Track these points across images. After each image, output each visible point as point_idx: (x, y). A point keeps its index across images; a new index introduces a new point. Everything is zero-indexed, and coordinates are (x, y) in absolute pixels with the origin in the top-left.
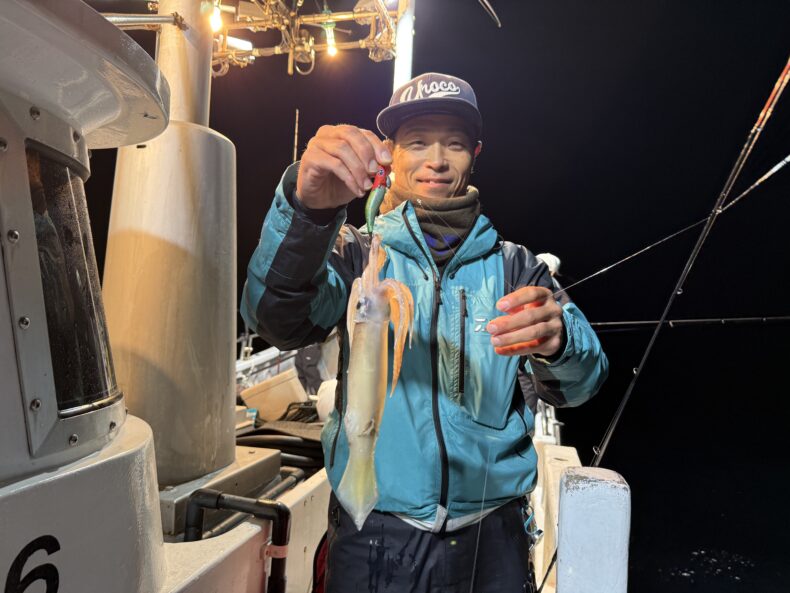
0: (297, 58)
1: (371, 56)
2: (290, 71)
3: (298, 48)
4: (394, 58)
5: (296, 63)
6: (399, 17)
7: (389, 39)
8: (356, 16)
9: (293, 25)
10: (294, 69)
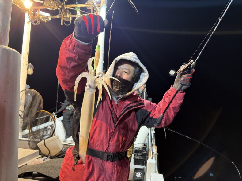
2: (62, 24)
3: (65, 16)
5: (64, 21)
9: (63, 8)
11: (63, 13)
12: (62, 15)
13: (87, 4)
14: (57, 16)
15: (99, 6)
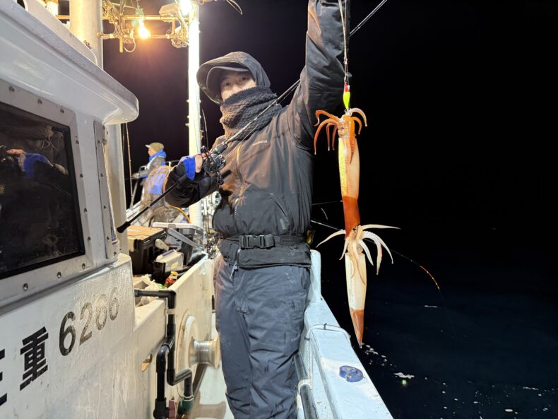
0: (125, 42)
1: (173, 43)
2: (121, 50)
3: (125, 36)
4: (188, 47)
5: (125, 45)
6: (190, 21)
7: (185, 34)
8: (162, 18)
9: (121, 22)
10: (124, 49)
11: (123, 30)
12: (121, 34)
13: (165, 16)
14: (111, 36)
15: (187, 21)
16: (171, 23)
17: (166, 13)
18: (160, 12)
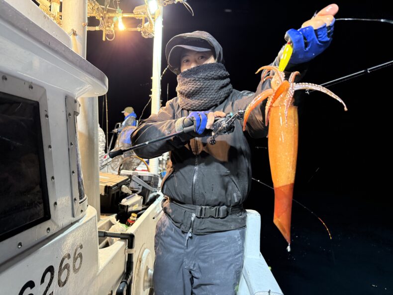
1: (143, 35)
2: (104, 39)
3: (107, 28)
4: (153, 37)
5: (107, 35)
6: (156, 18)
7: (151, 28)
8: (135, 16)
9: (105, 18)
11: (106, 24)
12: (105, 27)
14: (97, 28)
15: (153, 18)
16: (142, 19)
17: (138, 13)
18: (134, 11)
